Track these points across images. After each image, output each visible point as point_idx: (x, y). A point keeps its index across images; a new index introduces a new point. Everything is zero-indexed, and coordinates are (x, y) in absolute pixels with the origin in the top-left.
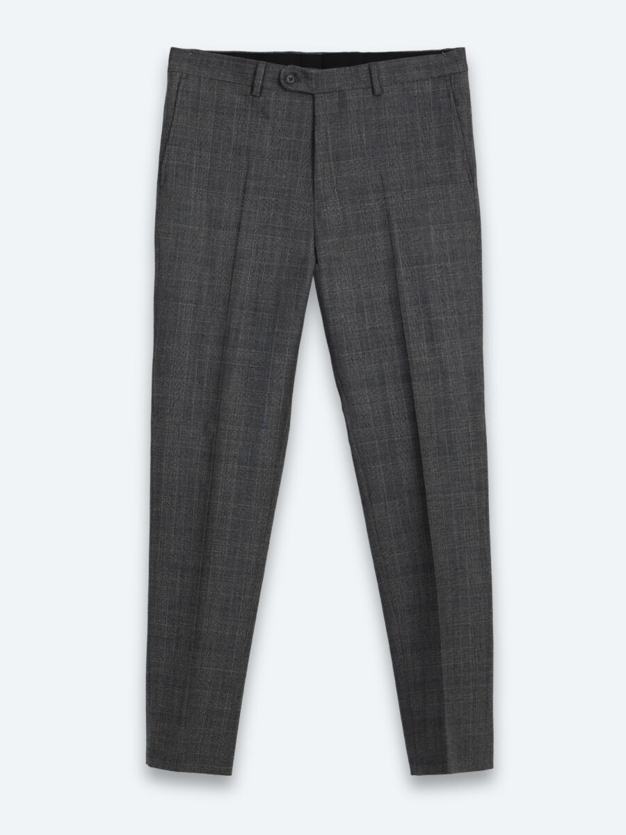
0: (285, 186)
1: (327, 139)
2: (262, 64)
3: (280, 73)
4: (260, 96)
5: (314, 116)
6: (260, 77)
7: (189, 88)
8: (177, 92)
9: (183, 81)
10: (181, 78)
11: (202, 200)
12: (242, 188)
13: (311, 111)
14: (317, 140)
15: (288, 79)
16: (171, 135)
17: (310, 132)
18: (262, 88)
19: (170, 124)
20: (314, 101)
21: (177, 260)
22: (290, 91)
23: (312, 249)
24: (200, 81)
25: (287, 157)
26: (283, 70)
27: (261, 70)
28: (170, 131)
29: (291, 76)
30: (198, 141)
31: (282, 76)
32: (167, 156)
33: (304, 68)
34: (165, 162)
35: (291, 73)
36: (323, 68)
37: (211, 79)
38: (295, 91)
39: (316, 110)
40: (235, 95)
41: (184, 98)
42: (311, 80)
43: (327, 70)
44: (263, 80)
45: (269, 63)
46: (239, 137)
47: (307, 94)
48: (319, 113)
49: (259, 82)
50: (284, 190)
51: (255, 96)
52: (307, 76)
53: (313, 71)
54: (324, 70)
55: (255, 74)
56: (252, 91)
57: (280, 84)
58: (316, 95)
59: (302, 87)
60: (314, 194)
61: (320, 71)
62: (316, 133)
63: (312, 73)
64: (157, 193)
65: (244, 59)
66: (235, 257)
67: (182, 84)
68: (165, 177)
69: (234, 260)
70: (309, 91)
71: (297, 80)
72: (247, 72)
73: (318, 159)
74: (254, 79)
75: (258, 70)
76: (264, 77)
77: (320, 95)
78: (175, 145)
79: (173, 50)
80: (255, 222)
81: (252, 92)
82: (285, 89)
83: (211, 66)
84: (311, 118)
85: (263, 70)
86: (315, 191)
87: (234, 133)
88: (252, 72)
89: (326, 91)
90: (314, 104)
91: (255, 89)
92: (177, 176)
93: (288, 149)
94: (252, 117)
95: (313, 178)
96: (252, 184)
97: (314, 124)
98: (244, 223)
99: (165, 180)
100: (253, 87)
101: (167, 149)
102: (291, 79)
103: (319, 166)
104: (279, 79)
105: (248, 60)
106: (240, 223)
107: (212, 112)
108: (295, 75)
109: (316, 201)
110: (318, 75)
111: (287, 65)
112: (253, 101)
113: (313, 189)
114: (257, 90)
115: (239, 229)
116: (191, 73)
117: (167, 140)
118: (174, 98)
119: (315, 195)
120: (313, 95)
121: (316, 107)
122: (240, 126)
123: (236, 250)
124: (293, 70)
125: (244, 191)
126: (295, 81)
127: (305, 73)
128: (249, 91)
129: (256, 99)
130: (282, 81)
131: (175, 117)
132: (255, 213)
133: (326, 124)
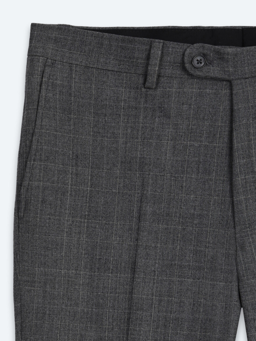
0: (195, 209)
1: (250, 141)
2: (158, 44)
3: (184, 55)
4: (156, 88)
5: (232, 110)
6: (155, 61)
7: (56, 79)
8: (41, 86)
9: (48, 70)
10: (45, 66)
11: (80, 233)
12: (135, 214)
13: (227, 103)
14: (235, 145)
15: (195, 62)
16: (34, 147)
17: (227, 133)
18: (159, 76)
19: (31, 131)
20: (231, 89)
21: (47, 316)
22: (199, 78)
23: (236, 293)
24: (71, 70)
25: (195, 169)
26: (188, 51)
27: (157, 52)
28: (31, 141)
29: (199, 58)
30: (73, 153)
31: (186, 59)
32: (28, 175)
33: (217, 47)
34: (26, 183)
35: (199, 55)
36: (243, 45)
37: (87, 67)
38: (206, 78)
39: (234, 102)
40: (121, 89)
41: (51, 95)
42: (228, 61)
43: (248, 48)
44: (160, 65)
45: (166, 42)
46: (128, 145)
47: (222, 80)
48: (239, 106)
49: (154, 69)
50: (194, 214)
51: (149, 88)
52: (221, 57)
53: (230, 50)
54: (245, 48)
55: (148, 58)
56: (145, 80)
57: (184, 69)
58: (235, 82)
59: (214, 71)
60: (234, 218)
61: (239, 49)
62: (234, 133)
63: (228, 54)
64: (15, 227)
65: (131, 38)
66: (130, 309)
67: (46, 75)
68: (26, 204)
69: (129, 313)
70: (226, 77)
71: (209, 62)
72: (136, 55)
73: (237, 170)
74: (147, 65)
75: (152, 51)
76: (161, 60)
77: (239, 82)
78: (41, 160)
79: (34, 26)
80: (155, 260)
81: (144, 83)
82: (191, 76)
83: (87, 49)
84: (228, 113)
85: (160, 52)
86: (236, 215)
87: (121, 141)
88: (144, 56)
89: (247, 76)
90: (231, 94)
91: (149, 78)
92: (43, 201)
93: (197, 159)
94: (145, 117)
95: (232, 196)
96: (149, 209)
97: (232, 121)
98: (141, 262)
99: (25, 210)
100: (145, 76)
101: (28, 166)
102: (199, 62)
103: (239, 180)
104: (183, 63)
105: (137, 39)
106: (135, 263)
107: (90, 113)
108: (204, 56)
109: (238, 228)
110: (236, 55)
111: (193, 44)
112: (146, 95)
113: (233, 212)
114: (152, 79)
115: (134, 271)
116: (58, 58)
117: (29, 153)
118: (37, 93)
119: (236, 219)
120: (230, 82)
121: (234, 97)
122: (129, 131)
123: (131, 299)
124: (201, 50)
125: (139, 218)
126: (206, 64)
127: (218, 53)
128: (141, 80)
129: (150, 92)
130: (187, 65)
131: (38, 122)
132: (156, 247)
133: (248, 120)
